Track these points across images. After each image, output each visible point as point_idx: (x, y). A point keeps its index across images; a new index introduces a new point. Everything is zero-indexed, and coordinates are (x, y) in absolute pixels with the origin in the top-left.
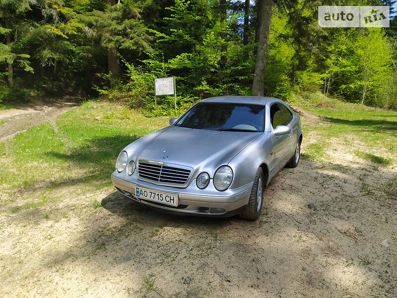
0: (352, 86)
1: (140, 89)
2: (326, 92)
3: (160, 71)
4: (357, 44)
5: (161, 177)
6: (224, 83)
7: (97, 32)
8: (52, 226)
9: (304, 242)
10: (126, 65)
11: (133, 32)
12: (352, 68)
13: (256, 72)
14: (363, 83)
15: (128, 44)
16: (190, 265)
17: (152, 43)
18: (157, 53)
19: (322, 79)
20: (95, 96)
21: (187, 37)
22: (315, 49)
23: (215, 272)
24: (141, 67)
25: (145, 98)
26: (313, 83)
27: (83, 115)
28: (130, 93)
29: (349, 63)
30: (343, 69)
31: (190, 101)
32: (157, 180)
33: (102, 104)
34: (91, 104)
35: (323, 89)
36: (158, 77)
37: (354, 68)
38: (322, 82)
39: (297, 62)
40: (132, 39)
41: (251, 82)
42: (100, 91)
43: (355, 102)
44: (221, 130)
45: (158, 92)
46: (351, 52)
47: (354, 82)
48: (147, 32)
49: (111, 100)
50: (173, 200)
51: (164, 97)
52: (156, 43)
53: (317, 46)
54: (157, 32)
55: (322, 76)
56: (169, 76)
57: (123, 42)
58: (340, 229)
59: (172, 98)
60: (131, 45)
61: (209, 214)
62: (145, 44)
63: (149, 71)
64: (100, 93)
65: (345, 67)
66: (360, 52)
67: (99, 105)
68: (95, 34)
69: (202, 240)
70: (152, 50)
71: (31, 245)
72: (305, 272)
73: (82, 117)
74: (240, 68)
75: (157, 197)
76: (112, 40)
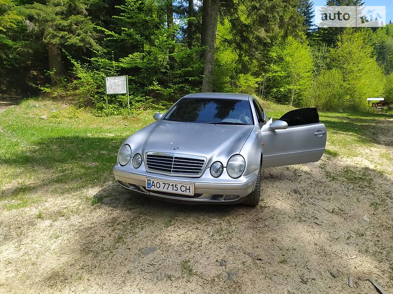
0: (282, 89)
1: (88, 87)
2: (261, 94)
3: (109, 69)
4: (285, 52)
5: (174, 168)
6: (175, 84)
7: (39, 27)
8: (51, 226)
9: (304, 221)
10: (72, 62)
11: (79, 28)
12: (282, 73)
13: (205, 73)
14: (291, 87)
15: (74, 40)
16: (218, 249)
17: (99, 41)
18: (105, 51)
19: (257, 83)
20: (35, 94)
21: (138, 37)
22: (258, 54)
23: (244, 253)
24: (87, 64)
25: (93, 97)
26: (249, 86)
27: (26, 114)
28: (77, 91)
29: (279, 69)
30: (274, 74)
31: (141, 101)
32: (170, 171)
33: (45, 103)
34: (31, 102)
35: (258, 91)
36: (107, 76)
37: (284, 74)
38: (257, 86)
39: (240, 66)
40: (79, 35)
41: (201, 83)
42: (42, 88)
43: (285, 104)
44: (215, 124)
45: (110, 91)
46: (281, 59)
47: (283, 86)
48: (95, 29)
49: (54, 99)
50: (189, 189)
51: (115, 96)
52: (103, 41)
53: (259, 52)
54: (106, 30)
55: (257, 80)
56: (119, 75)
57: (68, 38)
58: (327, 209)
59: (123, 97)
60: (78, 41)
61: (223, 201)
62: (92, 41)
63: (98, 70)
64: (42, 90)
65: (276, 72)
66: (288, 59)
67: (42, 104)
68: (36, 28)
69: (217, 226)
70: (99, 48)
71: (37, 246)
72: (318, 247)
73: (25, 116)
74: (190, 69)
75: (171, 187)
76: (56, 36)
